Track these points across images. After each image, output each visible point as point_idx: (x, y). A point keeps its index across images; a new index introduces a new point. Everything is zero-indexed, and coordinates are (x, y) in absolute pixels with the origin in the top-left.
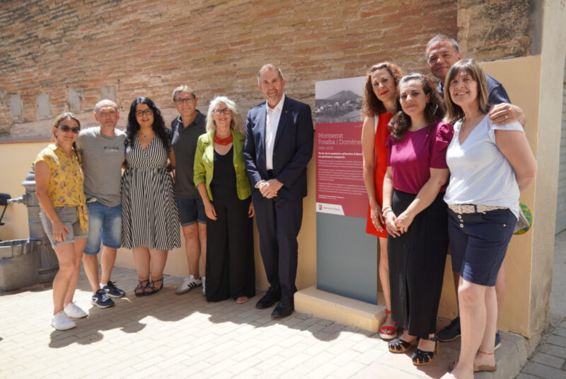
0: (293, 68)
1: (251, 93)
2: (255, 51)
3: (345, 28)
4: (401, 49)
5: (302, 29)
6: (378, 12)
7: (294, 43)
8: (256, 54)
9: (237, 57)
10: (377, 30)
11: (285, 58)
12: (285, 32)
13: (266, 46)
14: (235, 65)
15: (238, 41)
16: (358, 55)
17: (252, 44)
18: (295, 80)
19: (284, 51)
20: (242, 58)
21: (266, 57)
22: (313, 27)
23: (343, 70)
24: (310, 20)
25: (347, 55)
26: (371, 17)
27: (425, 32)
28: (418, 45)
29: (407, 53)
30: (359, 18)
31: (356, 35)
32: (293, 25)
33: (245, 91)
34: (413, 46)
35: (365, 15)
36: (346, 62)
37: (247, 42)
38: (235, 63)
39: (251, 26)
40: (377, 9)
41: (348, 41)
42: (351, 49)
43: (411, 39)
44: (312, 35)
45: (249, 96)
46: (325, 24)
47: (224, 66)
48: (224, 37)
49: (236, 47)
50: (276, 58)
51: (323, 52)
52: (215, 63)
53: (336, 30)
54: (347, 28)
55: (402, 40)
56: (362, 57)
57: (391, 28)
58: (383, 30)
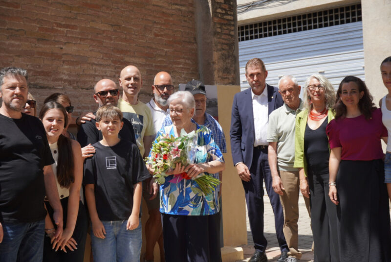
0: (112, 64)
1: (77, 82)
2: (81, 39)
3: (145, 41)
4: (174, 66)
5: (118, 31)
6: (162, 36)
7: (112, 42)
8: (82, 43)
9: (62, 40)
10: (163, 48)
11: (106, 54)
12: (105, 29)
13: (90, 37)
14: (61, 48)
15: (64, 23)
16: (154, 64)
17: (78, 31)
18: (114, 76)
19: (105, 47)
20: (69, 43)
21: (91, 48)
22: (125, 32)
23: (146, 74)
24: (123, 25)
25: (147, 63)
26: (159, 38)
27: (184, 58)
28: (181, 66)
29: (177, 70)
30: (153, 36)
31: (151, 48)
32: (112, 26)
33: (72, 78)
34: (179, 66)
35: (156, 35)
36: (147, 68)
37: (74, 27)
38: (62, 46)
39: (76, 12)
40: (162, 33)
41: (147, 52)
42: (150, 59)
43: (178, 61)
44: (125, 38)
45: (75, 85)
46: (133, 33)
47: (48, 46)
48: (49, 14)
49: (62, 29)
50: (99, 52)
51: (133, 56)
52: (39, 40)
53: (141, 41)
54: (147, 40)
55: (175, 60)
56: (156, 66)
57: (169, 50)
58: (166, 50)
